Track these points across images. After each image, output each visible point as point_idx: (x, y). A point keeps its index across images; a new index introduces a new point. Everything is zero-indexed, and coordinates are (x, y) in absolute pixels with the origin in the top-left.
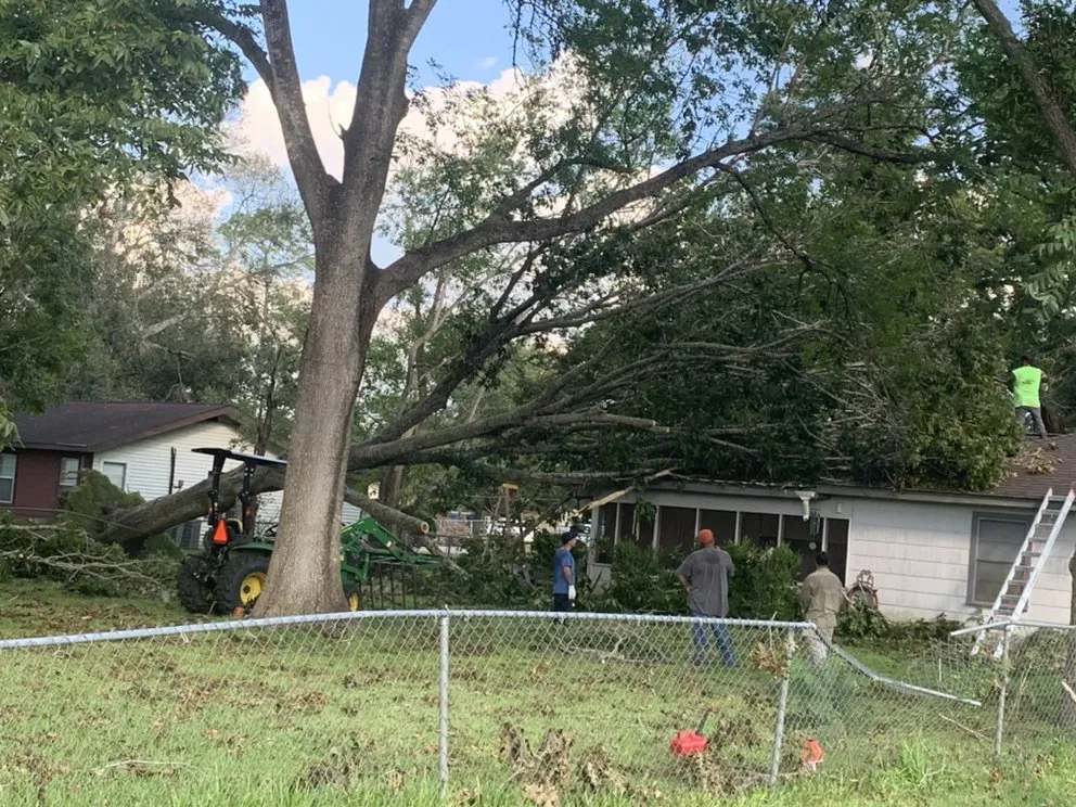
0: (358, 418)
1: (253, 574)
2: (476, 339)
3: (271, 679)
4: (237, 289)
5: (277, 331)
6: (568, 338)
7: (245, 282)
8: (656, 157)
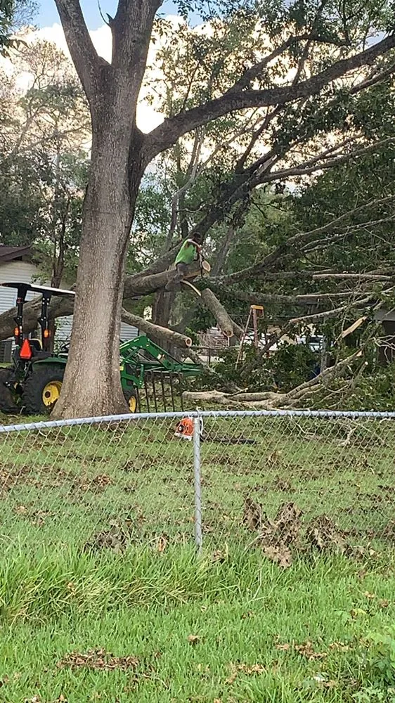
0: (133, 255)
1: (52, 382)
2: (224, 186)
3: (68, 465)
4: (34, 151)
5: (68, 186)
6: (301, 185)
7: (39, 146)
8: (372, 30)
